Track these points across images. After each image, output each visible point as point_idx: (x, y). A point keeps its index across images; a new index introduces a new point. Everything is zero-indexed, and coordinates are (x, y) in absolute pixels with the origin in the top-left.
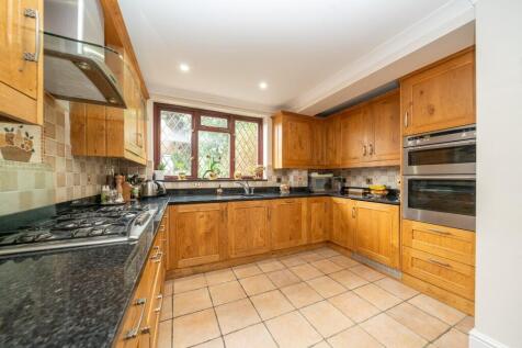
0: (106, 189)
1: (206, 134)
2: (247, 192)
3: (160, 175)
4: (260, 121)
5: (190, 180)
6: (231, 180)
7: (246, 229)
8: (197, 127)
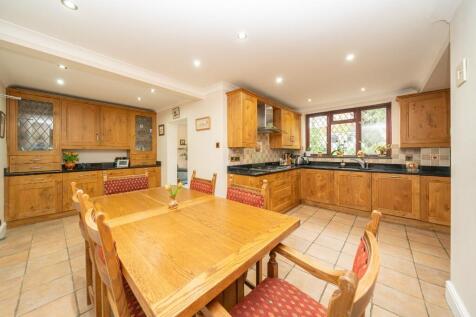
0: (281, 159)
1: (337, 125)
2: (363, 166)
3: (309, 154)
4: (388, 106)
5: (324, 156)
6: (356, 157)
7: (348, 190)
8: (331, 122)
